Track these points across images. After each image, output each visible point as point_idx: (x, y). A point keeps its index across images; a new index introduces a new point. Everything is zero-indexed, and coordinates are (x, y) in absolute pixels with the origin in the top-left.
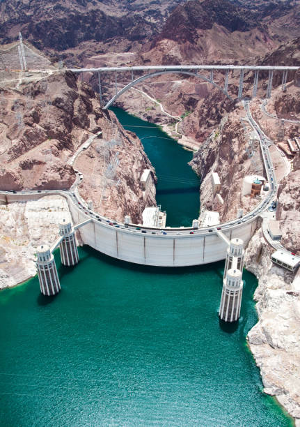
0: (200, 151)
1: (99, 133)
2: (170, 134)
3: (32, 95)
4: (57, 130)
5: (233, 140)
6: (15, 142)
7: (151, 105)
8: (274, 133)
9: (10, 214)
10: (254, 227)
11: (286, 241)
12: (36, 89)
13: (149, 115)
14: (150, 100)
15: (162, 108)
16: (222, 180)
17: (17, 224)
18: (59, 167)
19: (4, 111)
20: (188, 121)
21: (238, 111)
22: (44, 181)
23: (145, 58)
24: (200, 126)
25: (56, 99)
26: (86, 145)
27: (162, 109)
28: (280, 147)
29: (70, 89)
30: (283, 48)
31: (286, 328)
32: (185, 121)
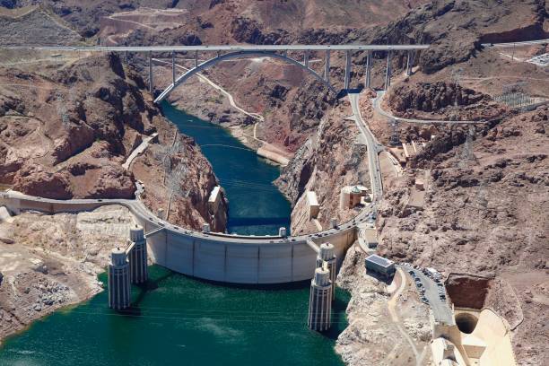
0: (290, 164)
1: (155, 135)
2: (245, 141)
3: (66, 83)
4: (107, 129)
5: (335, 146)
6: (59, 142)
7: (214, 96)
8: (386, 136)
9: (58, 226)
10: (351, 239)
11: (382, 248)
12: (71, 75)
13: (211, 110)
14: (213, 88)
15: (231, 101)
16: (321, 201)
17: (67, 237)
18: (119, 172)
19: (35, 103)
20: (273, 121)
21: (343, 107)
22: (99, 188)
23: (204, 21)
24: (292, 128)
25: (101, 89)
26: (140, 149)
27: (233, 103)
28: (392, 153)
29: (117, 77)
30: (413, 16)
31: (375, 324)
32: (269, 121)
